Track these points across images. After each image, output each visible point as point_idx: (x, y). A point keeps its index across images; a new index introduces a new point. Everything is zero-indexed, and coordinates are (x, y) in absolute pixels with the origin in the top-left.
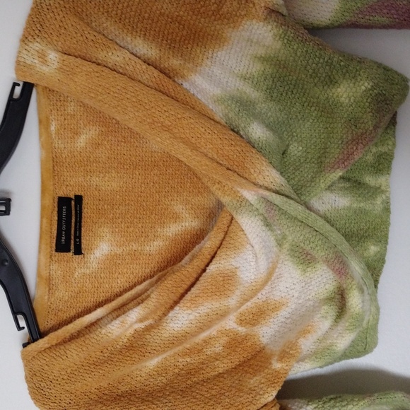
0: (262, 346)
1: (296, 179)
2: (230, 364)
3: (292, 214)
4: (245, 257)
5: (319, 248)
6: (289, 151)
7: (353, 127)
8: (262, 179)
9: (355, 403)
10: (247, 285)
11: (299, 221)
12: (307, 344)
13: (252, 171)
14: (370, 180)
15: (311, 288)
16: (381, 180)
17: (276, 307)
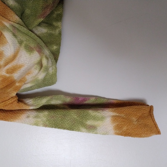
0: (14, 80)
1: (28, 22)
2: (2, 86)
3: (23, 31)
4: (6, 47)
5: (31, 43)
6: (25, 12)
7: (46, 3)
8: (12, 19)
9: (46, 98)
10: (7, 57)
11: (25, 34)
12: (29, 78)
13: (8, 16)
14: (55, 24)
15: (32, 60)
16: (59, 24)
17: (20, 67)
